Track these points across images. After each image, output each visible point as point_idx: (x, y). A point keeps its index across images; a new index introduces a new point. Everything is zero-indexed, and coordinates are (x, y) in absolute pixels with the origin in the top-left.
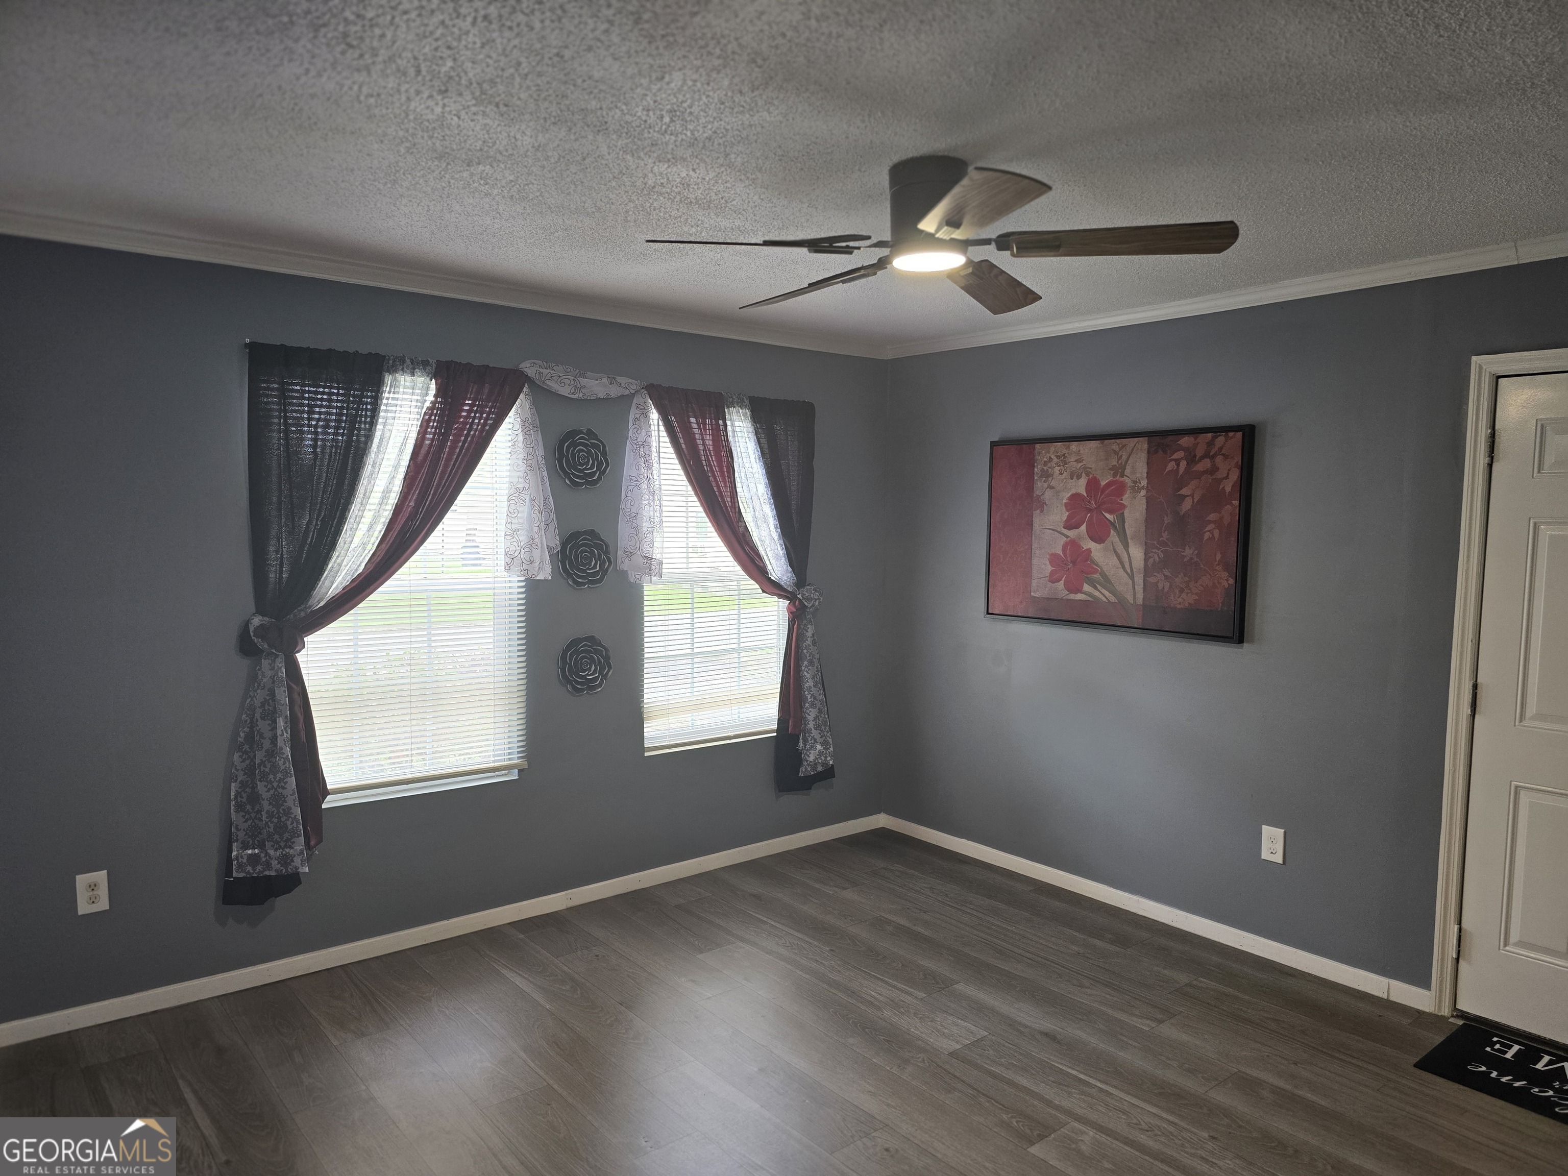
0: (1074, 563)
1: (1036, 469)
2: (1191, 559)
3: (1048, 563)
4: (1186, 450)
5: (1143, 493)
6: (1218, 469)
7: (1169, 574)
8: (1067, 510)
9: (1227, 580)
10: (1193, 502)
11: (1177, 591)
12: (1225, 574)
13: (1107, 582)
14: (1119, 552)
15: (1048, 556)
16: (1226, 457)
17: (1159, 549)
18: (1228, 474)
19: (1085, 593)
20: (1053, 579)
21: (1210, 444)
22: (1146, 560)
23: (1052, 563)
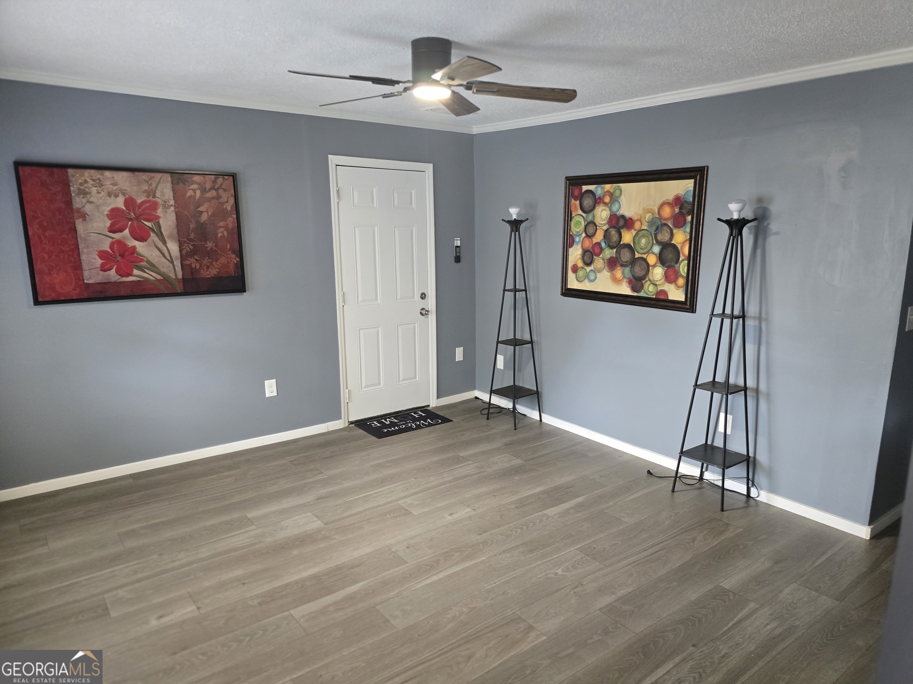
0: (122, 256)
1: (72, 188)
2: (212, 248)
3: (97, 257)
4: (198, 184)
5: (172, 209)
6: (221, 197)
7: (198, 258)
8: (110, 219)
9: (235, 259)
10: (208, 215)
11: (205, 268)
12: (233, 256)
13: (152, 267)
14: (159, 247)
15: (96, 253)
16: (225, 190)
17: (189, 244)
18: (228, 200)
19: (136, 276)
20: (104, 268)
21: (214, 182)
22: (181, 251)
23: (101, 258)
